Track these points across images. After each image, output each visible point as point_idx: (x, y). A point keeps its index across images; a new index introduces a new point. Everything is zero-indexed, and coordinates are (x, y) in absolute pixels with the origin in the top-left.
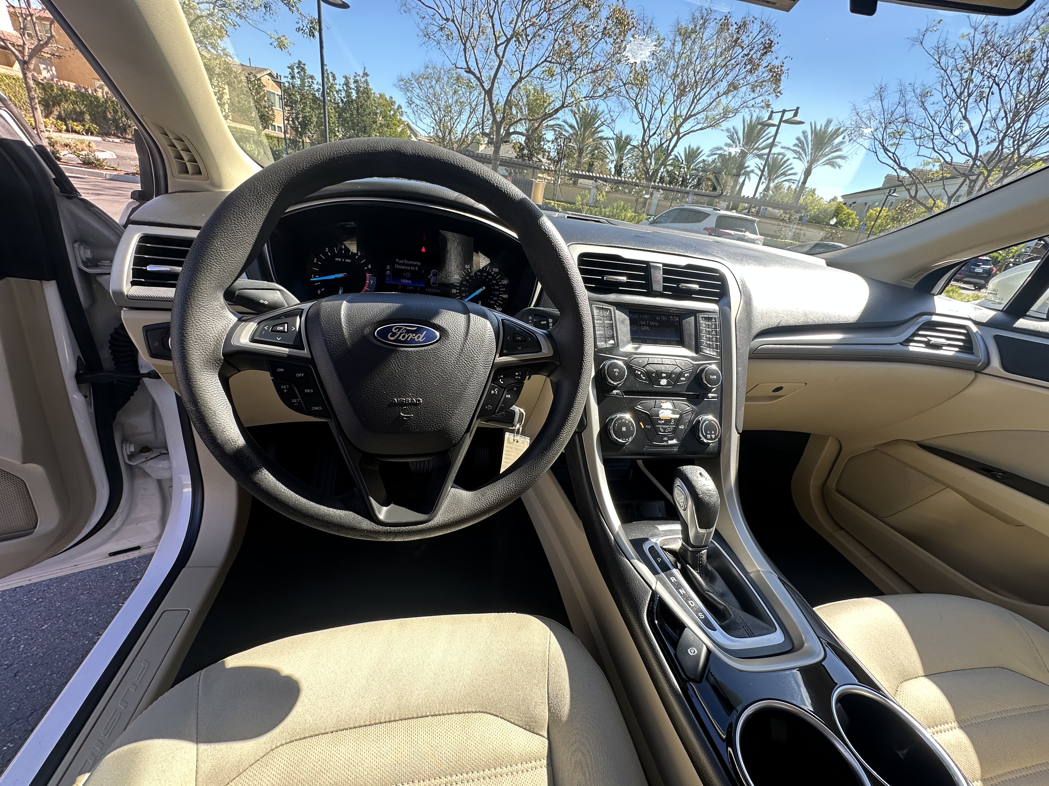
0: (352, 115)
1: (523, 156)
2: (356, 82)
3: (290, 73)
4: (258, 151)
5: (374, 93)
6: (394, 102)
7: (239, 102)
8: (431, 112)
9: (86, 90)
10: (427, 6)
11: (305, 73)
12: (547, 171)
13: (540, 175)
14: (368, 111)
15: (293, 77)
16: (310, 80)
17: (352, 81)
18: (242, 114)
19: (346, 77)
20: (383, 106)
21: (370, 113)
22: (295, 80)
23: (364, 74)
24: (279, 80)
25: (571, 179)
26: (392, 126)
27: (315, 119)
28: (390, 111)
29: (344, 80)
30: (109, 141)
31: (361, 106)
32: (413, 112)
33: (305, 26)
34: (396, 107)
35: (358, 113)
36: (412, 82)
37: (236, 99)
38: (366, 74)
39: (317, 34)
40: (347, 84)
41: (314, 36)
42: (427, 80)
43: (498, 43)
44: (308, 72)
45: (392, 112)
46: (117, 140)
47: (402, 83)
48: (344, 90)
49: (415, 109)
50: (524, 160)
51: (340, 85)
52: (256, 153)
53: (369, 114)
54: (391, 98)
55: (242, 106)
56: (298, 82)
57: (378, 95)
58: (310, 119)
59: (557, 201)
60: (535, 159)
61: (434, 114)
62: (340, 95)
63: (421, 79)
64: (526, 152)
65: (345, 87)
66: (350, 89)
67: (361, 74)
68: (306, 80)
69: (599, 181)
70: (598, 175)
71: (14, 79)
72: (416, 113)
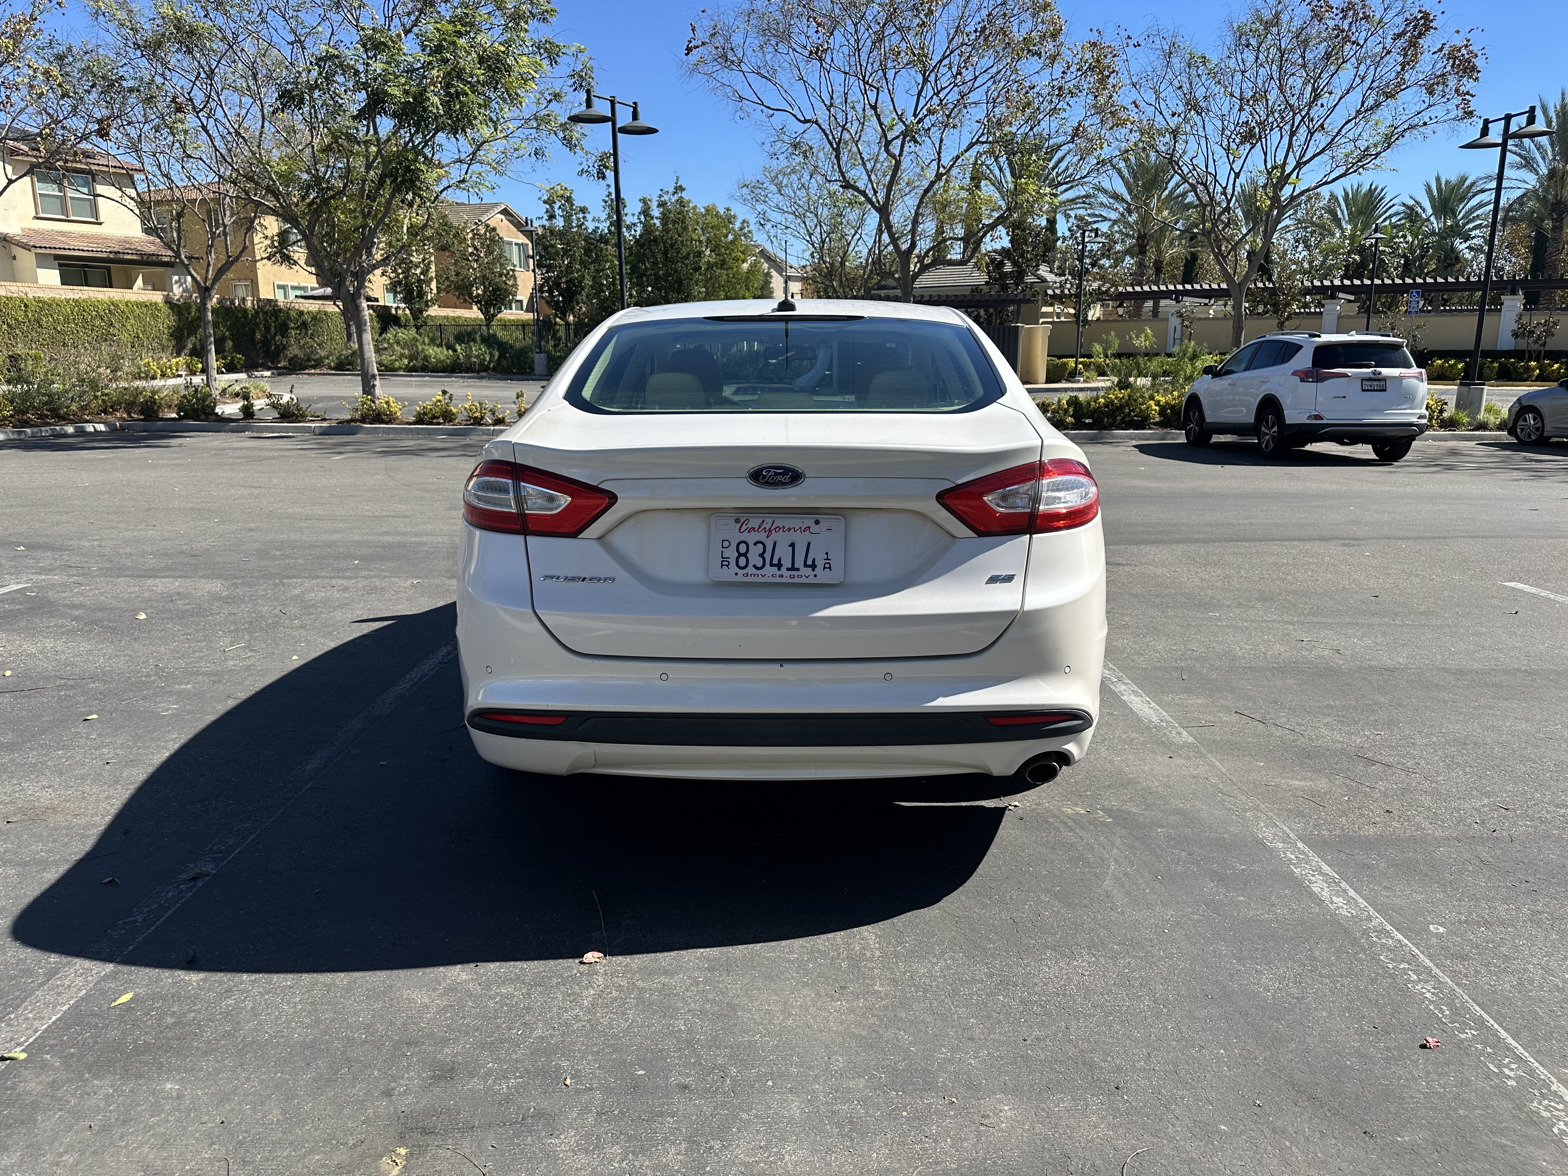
0: (655, 263)
1: (1004, 276)
2: (661, 205)
3: (547, 211)
4: (490, 354)
5: (694, 208)
6: (735, 217)
7: (457, 274)
8: (803, 231)
9: (232, 302)
10: (773, 109)
11: (572, 205)
12: (1059, 299)
13: (1044, 309)
14: (684, 251)
15: (552, 217)
16: (581, 215)
17: (654, 205)
18: (461, 294)
19: (644, 201)
20: (712, 228)
21: (688, 255)
22: (554, 221)
23: (676, 188)
24: (529, 228)
25: (1121, 305)
26: (730, 262)
27: (588, 281)
28: (726, 236)
29: (641, 205)
30: (256, 377)
31: (672, 246)
32: (769, 237)
33: (591, 165)
34: (737, 225)
35: (666, 258)
36: (765, 185)
37: (452, 268)
38: (679, 189)
39: (610, 174)
40: (646, 212)
41: (604, 178)
42: (793, 176)
43: (889, 138)
44: (578, 203)
45: (730, 237)
46: (267, 373)
47: (745, 191)
48: (641, 222)
49: (773, 232)
50: (1004, 287)
51: (633, 215)
52: (488, 359)
53: (687, 257)
54: (728, 209)
55: (463, 280)
56: (559, 223)
57: (703, 210)
58: (580, 282)
59: (1082, 356)
60: (1030, 279)
61: (810, 235)
62: (633, 232)
63: (780, 177)
64: (1008, 267)
65: (642, 217)
66: (652, 218)
67: (672, 190)
68: (574, 217)
69: (1185, 298)
70: (1180, 287)
71: (146, 306)
72: (774, 240)
